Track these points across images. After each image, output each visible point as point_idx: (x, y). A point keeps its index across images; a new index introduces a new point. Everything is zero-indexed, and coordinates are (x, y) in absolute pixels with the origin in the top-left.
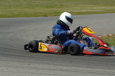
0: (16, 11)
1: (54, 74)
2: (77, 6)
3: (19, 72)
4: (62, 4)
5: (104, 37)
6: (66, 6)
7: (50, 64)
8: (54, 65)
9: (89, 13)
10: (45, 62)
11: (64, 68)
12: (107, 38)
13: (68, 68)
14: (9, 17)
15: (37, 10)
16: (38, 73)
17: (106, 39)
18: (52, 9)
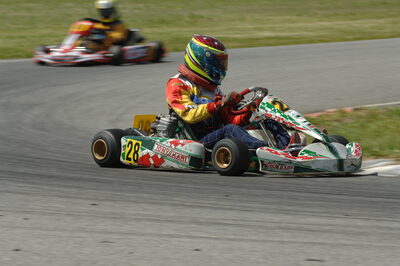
1: (172, 233)
2: (242, 20)
4: (197, 13)
5: (328, 116)
6: (210, 19)
7: (161, 204)
8: (173, 205)
9: (282, 41)
10: (146, 195)
11: (205, 214)
12: (337, 121)
13: (218, 215)
17: (335, 124)
18: (165, 29)
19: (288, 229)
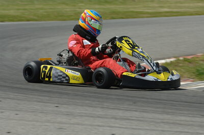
0: (42, 9)
1: (100, 124)
3: (37, 121)
5: (197, 58)
8: (103, 108)
10: (87, 102)
11: (120, 114)
13: (128, 114)
14: (28, 21)
15: (80, 8)
16: (72, 122)
17: (202, 62)
19: (167, 123)
